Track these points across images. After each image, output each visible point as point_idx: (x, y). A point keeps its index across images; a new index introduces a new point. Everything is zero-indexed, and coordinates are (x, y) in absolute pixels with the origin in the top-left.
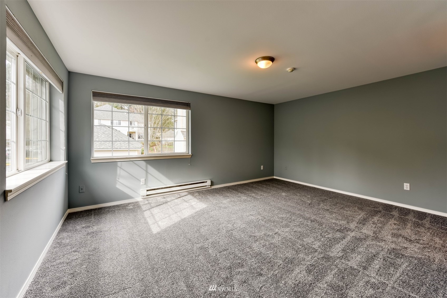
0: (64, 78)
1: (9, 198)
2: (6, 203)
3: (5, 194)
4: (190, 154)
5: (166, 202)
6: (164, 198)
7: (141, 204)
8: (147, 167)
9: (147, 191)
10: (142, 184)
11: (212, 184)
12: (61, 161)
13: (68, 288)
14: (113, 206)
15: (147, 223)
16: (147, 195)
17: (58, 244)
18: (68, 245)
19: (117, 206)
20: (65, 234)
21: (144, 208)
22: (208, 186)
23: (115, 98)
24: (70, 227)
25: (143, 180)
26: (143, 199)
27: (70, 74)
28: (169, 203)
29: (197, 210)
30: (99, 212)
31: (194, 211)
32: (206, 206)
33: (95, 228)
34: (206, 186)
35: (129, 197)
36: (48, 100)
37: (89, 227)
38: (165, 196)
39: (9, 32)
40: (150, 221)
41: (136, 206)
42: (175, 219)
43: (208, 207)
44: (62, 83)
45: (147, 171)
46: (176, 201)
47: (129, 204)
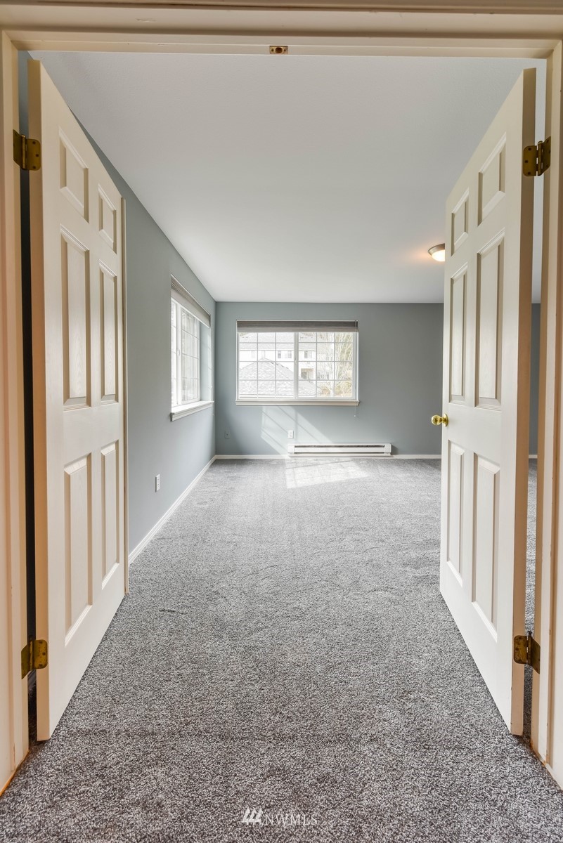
0: (211, 312)
1: (173, 419)
2: (172, 423)
3: (171, 415)
4: (357, 400)
5: (317, 465)
6: (317, 460)
7: (286, 462)
8: (296, 415)
9: (296, 447)
10: (289, 437)
11: (394, 451)
12: (209, 399)
13: (207, 505)
14: (257, 460)
15: (285, 479)
16: (295, 453)
17: (205, 479)
18: (211, 481)
19: (261, 460)
20: (210, 474)
21: (288, 466)
22: (387, 453)
23: (259, 326)
24: (216, 469)
25: (290, 432)
26: (290, 457)
27: (217, 304)
28: (319, 466)
29: (352, 477)
30: (242, 462)
31: (346, 478)
32: (367, 476)
33: (235, 474)
34: (383, 453)
35: (275, 452)
36: (198, 337)
37: (230, 472)
38: (318, 458)
39: (173, 293)
40: (288, 478)
41: (281, 463)
42: (318, 480)
43: (368, 477)
44: (208, 317)
45: (297, 423)
46: (330, 465)
47: (273, 460)
